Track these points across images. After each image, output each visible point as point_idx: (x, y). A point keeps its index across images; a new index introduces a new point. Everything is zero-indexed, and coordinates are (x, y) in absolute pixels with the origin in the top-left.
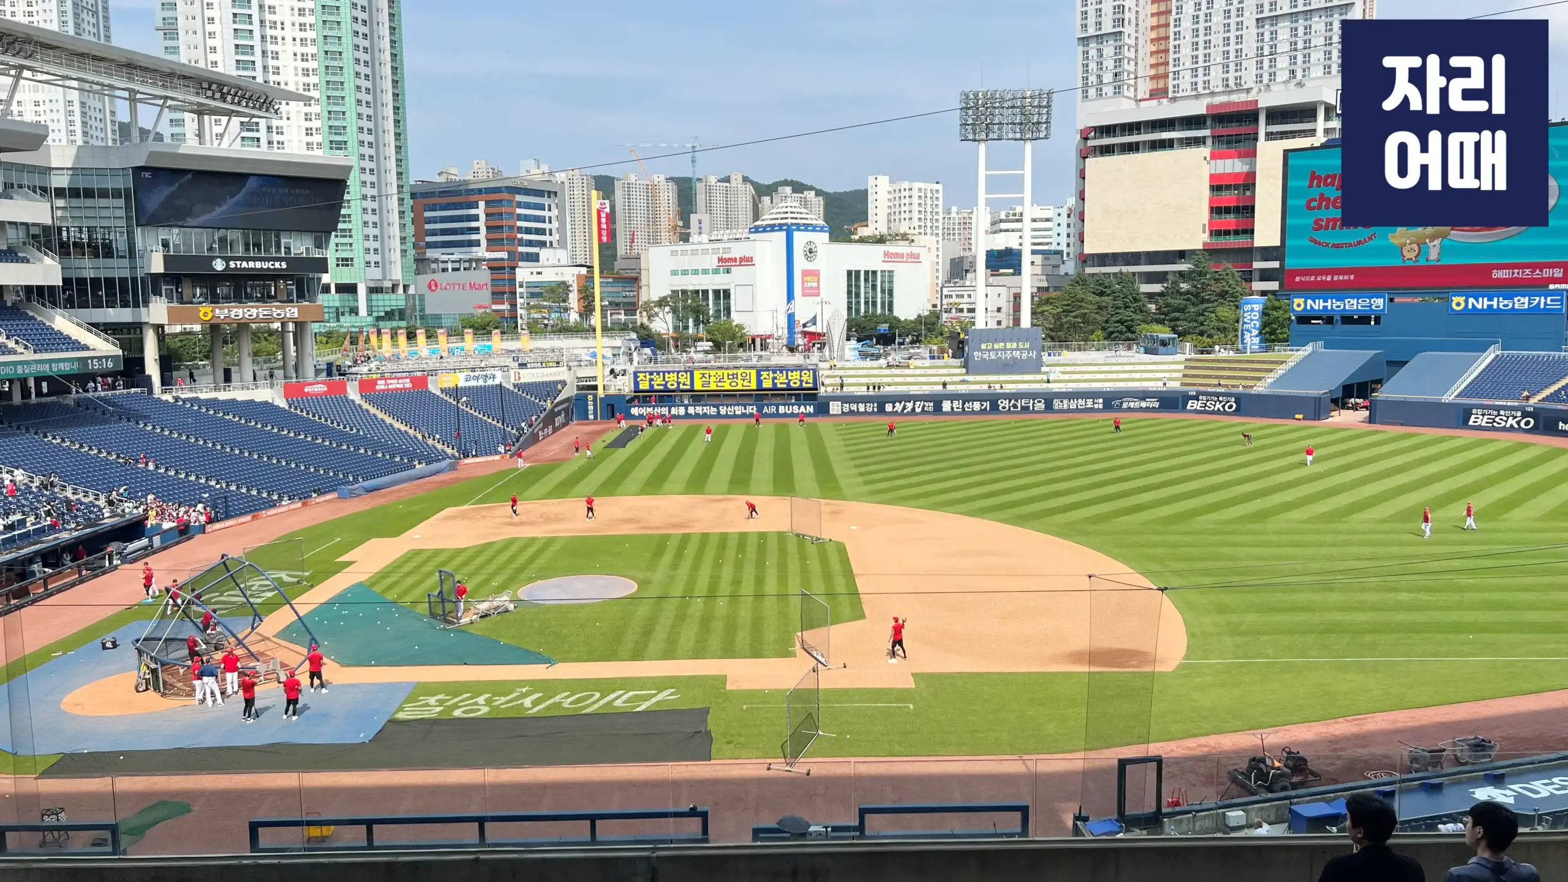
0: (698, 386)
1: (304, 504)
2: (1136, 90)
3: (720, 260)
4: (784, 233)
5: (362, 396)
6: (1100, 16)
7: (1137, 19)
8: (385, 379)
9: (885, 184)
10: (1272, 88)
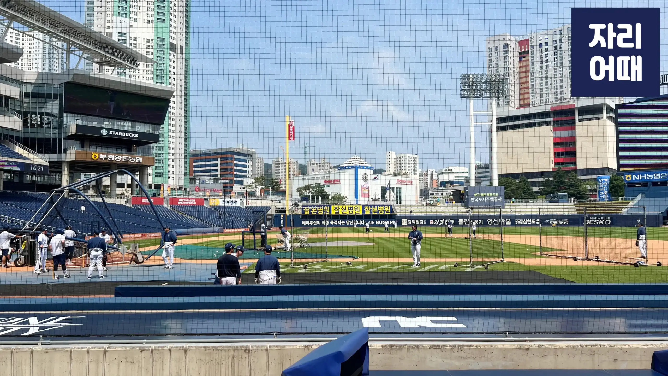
0: (334, 213)
1: (143, 235)
2: (515, 104)
3: (324, 182)
4: (354, 170)
5: (171, 206)
8: (183, 199)
9: (393, 155)
10: (580, 100)
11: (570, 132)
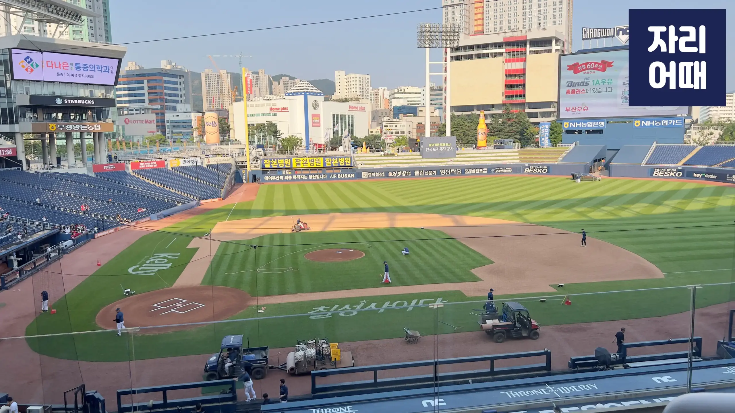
0: (294, 166)
1: (137, 223)
2: (469, 31)
3: (271, 109)
4: (303, 96)
5: (133, 171)
8: (144, 162)
9: (343, 75)
10: (532, 30)
11: (522, 63)
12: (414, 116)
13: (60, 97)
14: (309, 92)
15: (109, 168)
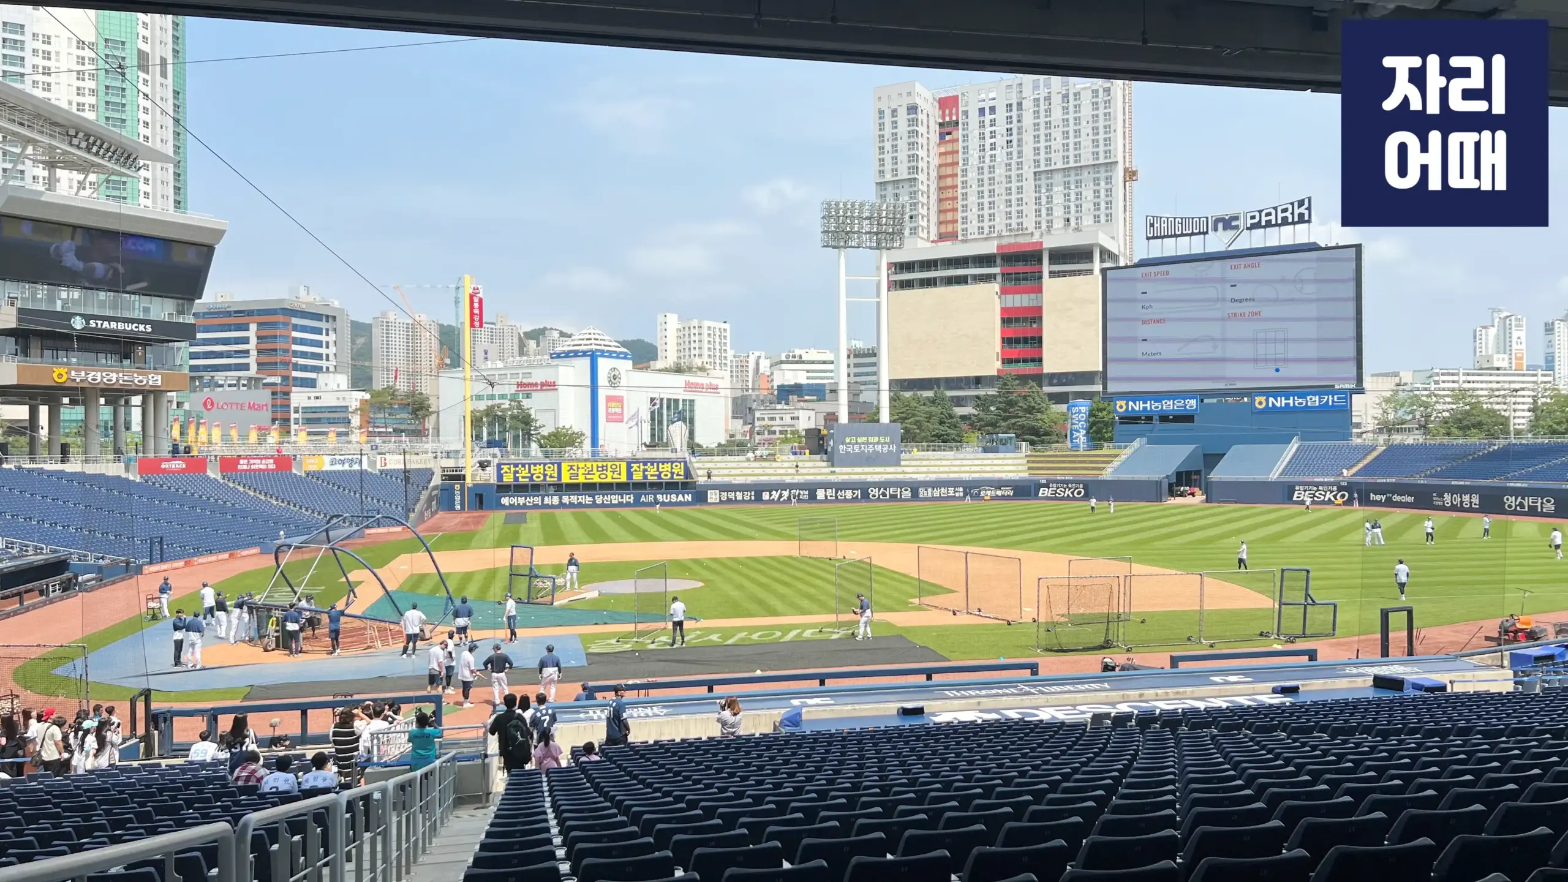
0: (566, 479)
1: (231, 555)
2: (928, 232)
3: (519, 385)
4: (588, 360)
5: (224, 476)
6: (896, 163)
7: (928, 168)
8: (249, 458)
9: (673, 322)
10: (1052, 232)
11: (1033, 296)
12: (819, 400)
13: (80, 315)
14: (603, 351)
15: (173, 466)
